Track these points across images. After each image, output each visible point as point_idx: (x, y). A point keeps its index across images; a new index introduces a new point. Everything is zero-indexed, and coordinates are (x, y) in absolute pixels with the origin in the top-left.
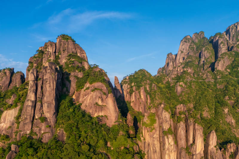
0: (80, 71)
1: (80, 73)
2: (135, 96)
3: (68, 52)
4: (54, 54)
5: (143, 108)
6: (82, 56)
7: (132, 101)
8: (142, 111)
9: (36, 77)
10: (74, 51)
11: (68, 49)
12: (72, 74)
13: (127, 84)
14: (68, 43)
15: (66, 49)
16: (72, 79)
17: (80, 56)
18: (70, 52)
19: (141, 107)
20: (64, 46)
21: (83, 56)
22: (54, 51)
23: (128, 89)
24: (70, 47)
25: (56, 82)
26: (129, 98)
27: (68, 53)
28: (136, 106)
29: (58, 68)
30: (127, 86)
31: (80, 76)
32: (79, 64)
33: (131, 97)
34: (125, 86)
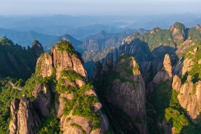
0: (70, 93)
1: (69, 94)
2: (187, 90)
3: (63, 66)
4: (51, 67)
5: (194, 107)
6: (79, 71)
7: (181, 92)
8: (191, 110)
9: (15, 109)
10: (70, 64)
11: (63, 63)
12: (62, 95)
13: (190, 60)
14: (63, 56)
15: (61, 62)
16: (61, 100)
17: (76, 71)
18: (65, 66)
19: (191, 106)
20: (59, 58)
21: (80, 69)
22: (51, 63)
23: (189, 67)
24: (65, 59)
25: (27, 119)
26: (178, 87)
27: (63, 68)
28: (184, 101)
29: (44, 91)
30: (190, 62)
31: (69, 98)
32: (71, 83)
33: (182, 87)
34: (187, 62)
